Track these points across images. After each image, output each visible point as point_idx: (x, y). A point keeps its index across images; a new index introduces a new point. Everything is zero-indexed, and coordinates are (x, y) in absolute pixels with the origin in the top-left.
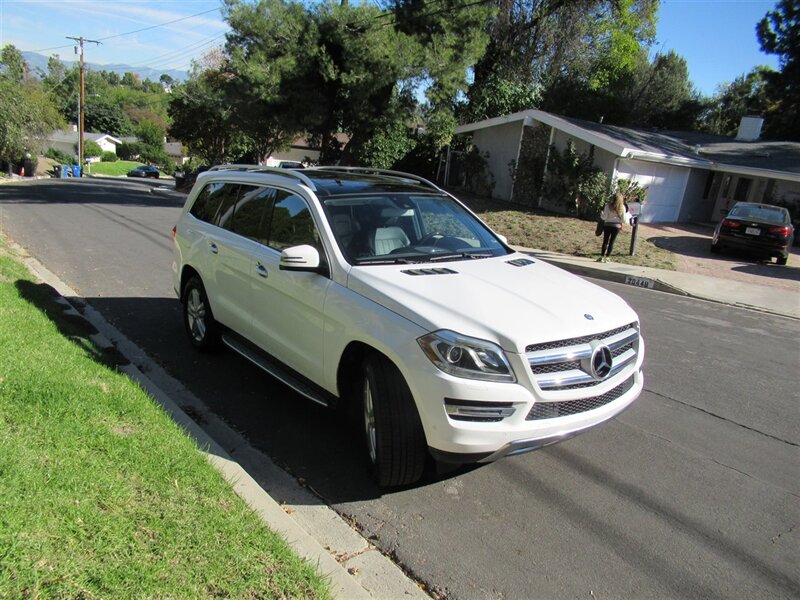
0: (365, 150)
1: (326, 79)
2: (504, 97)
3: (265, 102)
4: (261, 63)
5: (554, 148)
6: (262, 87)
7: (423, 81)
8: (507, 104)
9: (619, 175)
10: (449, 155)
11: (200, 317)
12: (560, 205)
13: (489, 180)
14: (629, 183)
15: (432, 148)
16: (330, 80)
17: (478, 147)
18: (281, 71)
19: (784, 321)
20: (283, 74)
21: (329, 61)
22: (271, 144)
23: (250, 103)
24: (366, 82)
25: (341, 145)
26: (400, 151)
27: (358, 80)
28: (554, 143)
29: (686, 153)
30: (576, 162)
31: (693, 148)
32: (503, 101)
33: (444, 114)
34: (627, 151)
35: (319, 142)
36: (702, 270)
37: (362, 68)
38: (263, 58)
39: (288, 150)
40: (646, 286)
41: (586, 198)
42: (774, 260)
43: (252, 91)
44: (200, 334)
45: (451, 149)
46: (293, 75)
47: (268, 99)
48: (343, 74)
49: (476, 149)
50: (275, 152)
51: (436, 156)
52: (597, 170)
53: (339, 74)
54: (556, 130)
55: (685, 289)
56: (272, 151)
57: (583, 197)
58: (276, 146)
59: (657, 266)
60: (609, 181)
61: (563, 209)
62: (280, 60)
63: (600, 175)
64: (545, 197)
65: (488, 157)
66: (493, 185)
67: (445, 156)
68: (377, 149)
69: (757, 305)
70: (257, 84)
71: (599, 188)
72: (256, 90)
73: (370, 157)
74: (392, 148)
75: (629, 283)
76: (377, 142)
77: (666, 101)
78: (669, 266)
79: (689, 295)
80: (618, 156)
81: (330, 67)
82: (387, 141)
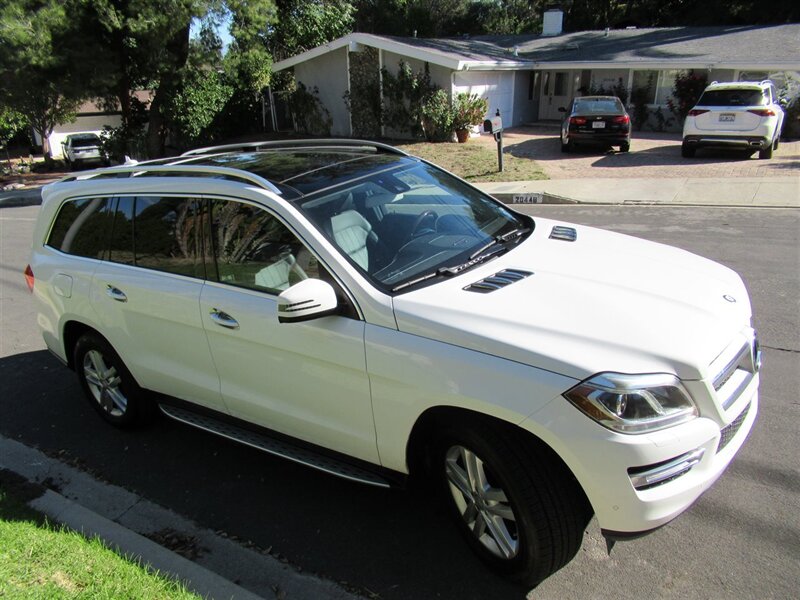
0: (177, 107)
1: (110, 29)
2: (316, 23)
3: (37, 68)
4: (18, 18)
5: (386, 71)
6: (29, 49)
7: (226, 17)
8: (320, 30)
9: (457, 90)
10: (271, 96)
11: (113, 385)
12: (406, 131)
13: (324, 118)
14: (468, 96)
15: (251, 92)
16: (115, 29)
17: (303, 82)
18: (48, 26)
19: (683, 211)
20: (52, 29)
21: (109, 6)
22: (49, 117)
23: (18, 70)
24: (160, 27)
25: (144, 105)
26: (218, 102)
27: (150, 25)
28: (384, 67)
29: (510, 56)
30: (415, 84)
31: (511, 50)
32: (315, 28)
33: (257, 51)
34: (462, 63)
35: (116, 106)
36: (568, 173)
37: (150, 10)
38: (19, 11)
39: (73, 121)
40: (535, 202)
41: (431, 118)
42: (617, 148)
43: (16, 56)
44: (115, 406)
45: (272, 91)
46: (64, 29)
47: (42, 62)
48: (129, 20)
49: (302, 87)
50: (58, 125)
51: (257, 100)
52: (436, 88)
53: (124, 21)
54: (384, 51)
55: (573, 197)
56: (53, 125)
57: (428, 119)
58: (58, 118)
59: (531, 178)
60: (449, 97)
61: (408, 135)
62: (43, 13)
63: (440, 92)
64: (388, 125)
65: (317, 92)
66: (330, 122)
67: (267, 97)
68: (191, 103)
69: (645, 199)
70: (22, 46)
71: (442, 107)
72: (22, 54)
73: (186, 113)
74: (207, 100)
75: (517, 202)
76: (189, 95)
77: (454, 7)
78: (539, 175)
79: (579, 203)
80: (453, 70)
81: (112, 13)
82: (200, 92)
